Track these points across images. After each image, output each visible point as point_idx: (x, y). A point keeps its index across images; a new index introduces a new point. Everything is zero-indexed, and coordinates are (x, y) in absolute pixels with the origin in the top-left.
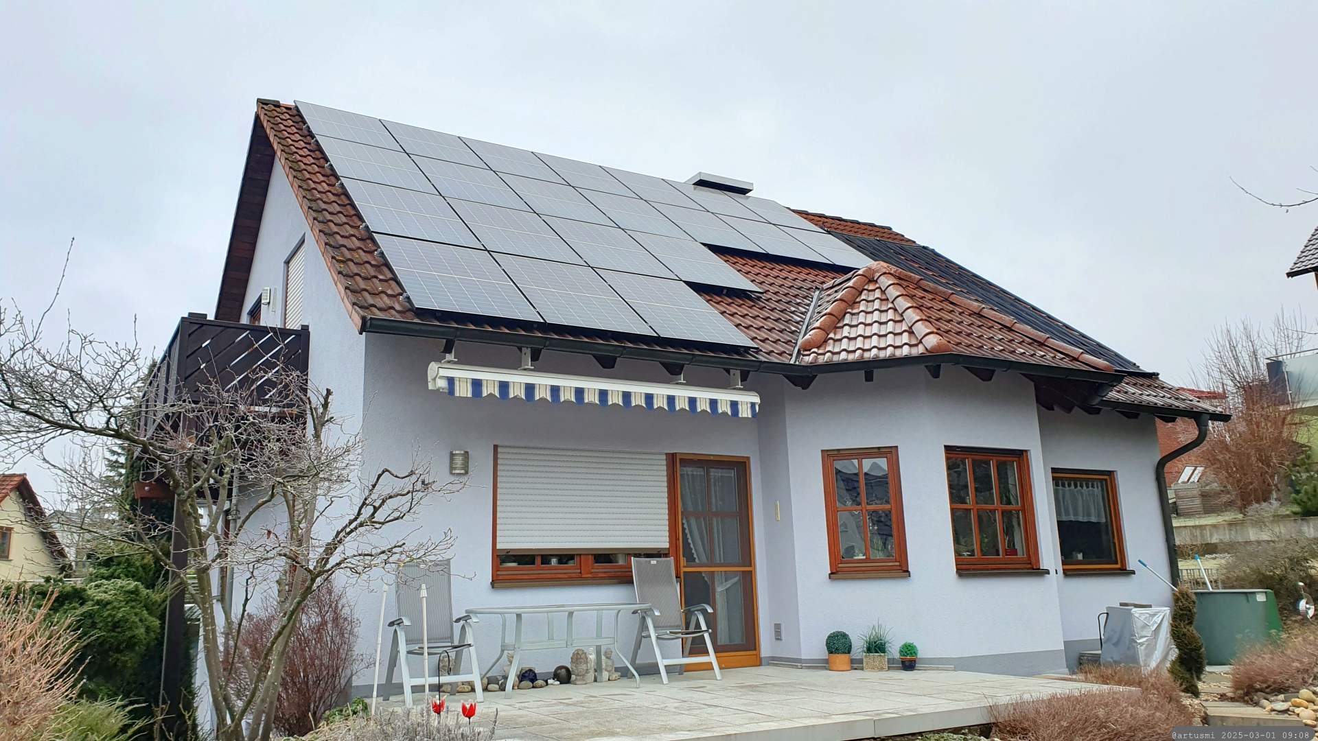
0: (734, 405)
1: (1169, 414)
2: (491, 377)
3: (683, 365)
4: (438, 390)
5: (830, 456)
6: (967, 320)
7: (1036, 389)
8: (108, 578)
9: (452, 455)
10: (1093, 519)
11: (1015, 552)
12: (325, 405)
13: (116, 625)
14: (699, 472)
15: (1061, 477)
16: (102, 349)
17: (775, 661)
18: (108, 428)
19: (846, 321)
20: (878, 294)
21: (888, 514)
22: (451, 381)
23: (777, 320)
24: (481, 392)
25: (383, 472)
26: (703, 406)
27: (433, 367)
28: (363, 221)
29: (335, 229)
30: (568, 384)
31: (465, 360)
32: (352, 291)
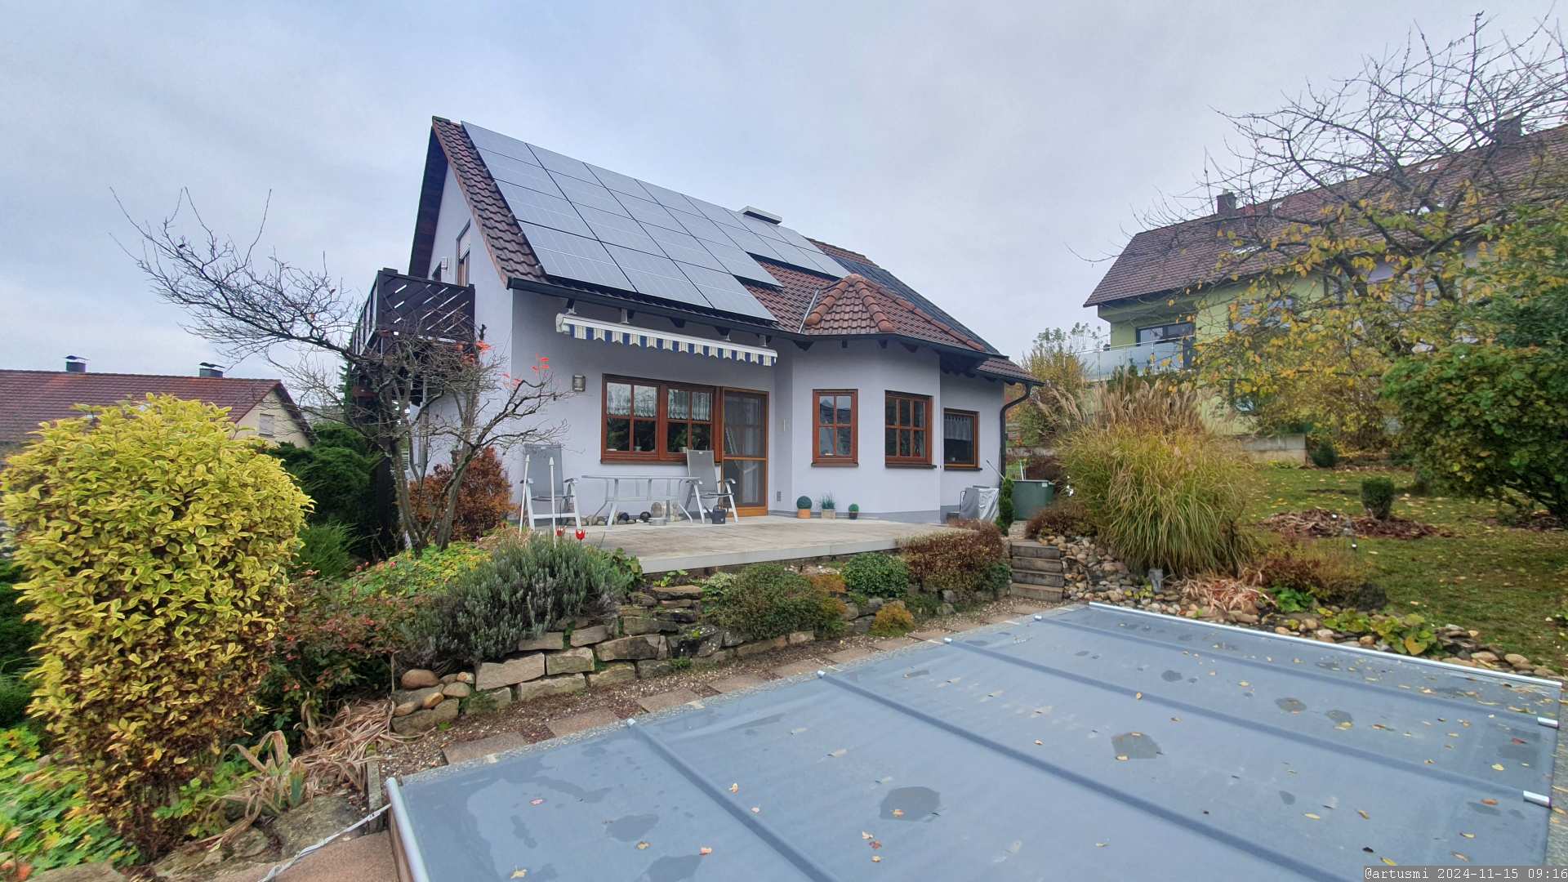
0: (761, 357)
1: (1011, 381)
2: (600, 328)
3: (729, 329)
4: (563, 333)
5: (818, 393)
6: (905, 315)
7: (941, 360)
8: (330, 447)
9: (574, 378)
10: (964, 439)
11: (919, 455)
12: (482, 336)
13: (335, 477)
14: (736, 399)
15: (949, 414)
16: (300, 276)
17: (776, 513)
18: (311, 337)
19: (834, 309)
20: (854, 294)
21: (849, 432)
22: (572, 327)
23: (792, 306)
24: (593, 337)
25: (523, 381)
26: (741, 357)
27: (560, 317)
28: (509, 210)
29: (492, 215)
30: (653, 336)
31: (581, 314)
32: (502, 260)
